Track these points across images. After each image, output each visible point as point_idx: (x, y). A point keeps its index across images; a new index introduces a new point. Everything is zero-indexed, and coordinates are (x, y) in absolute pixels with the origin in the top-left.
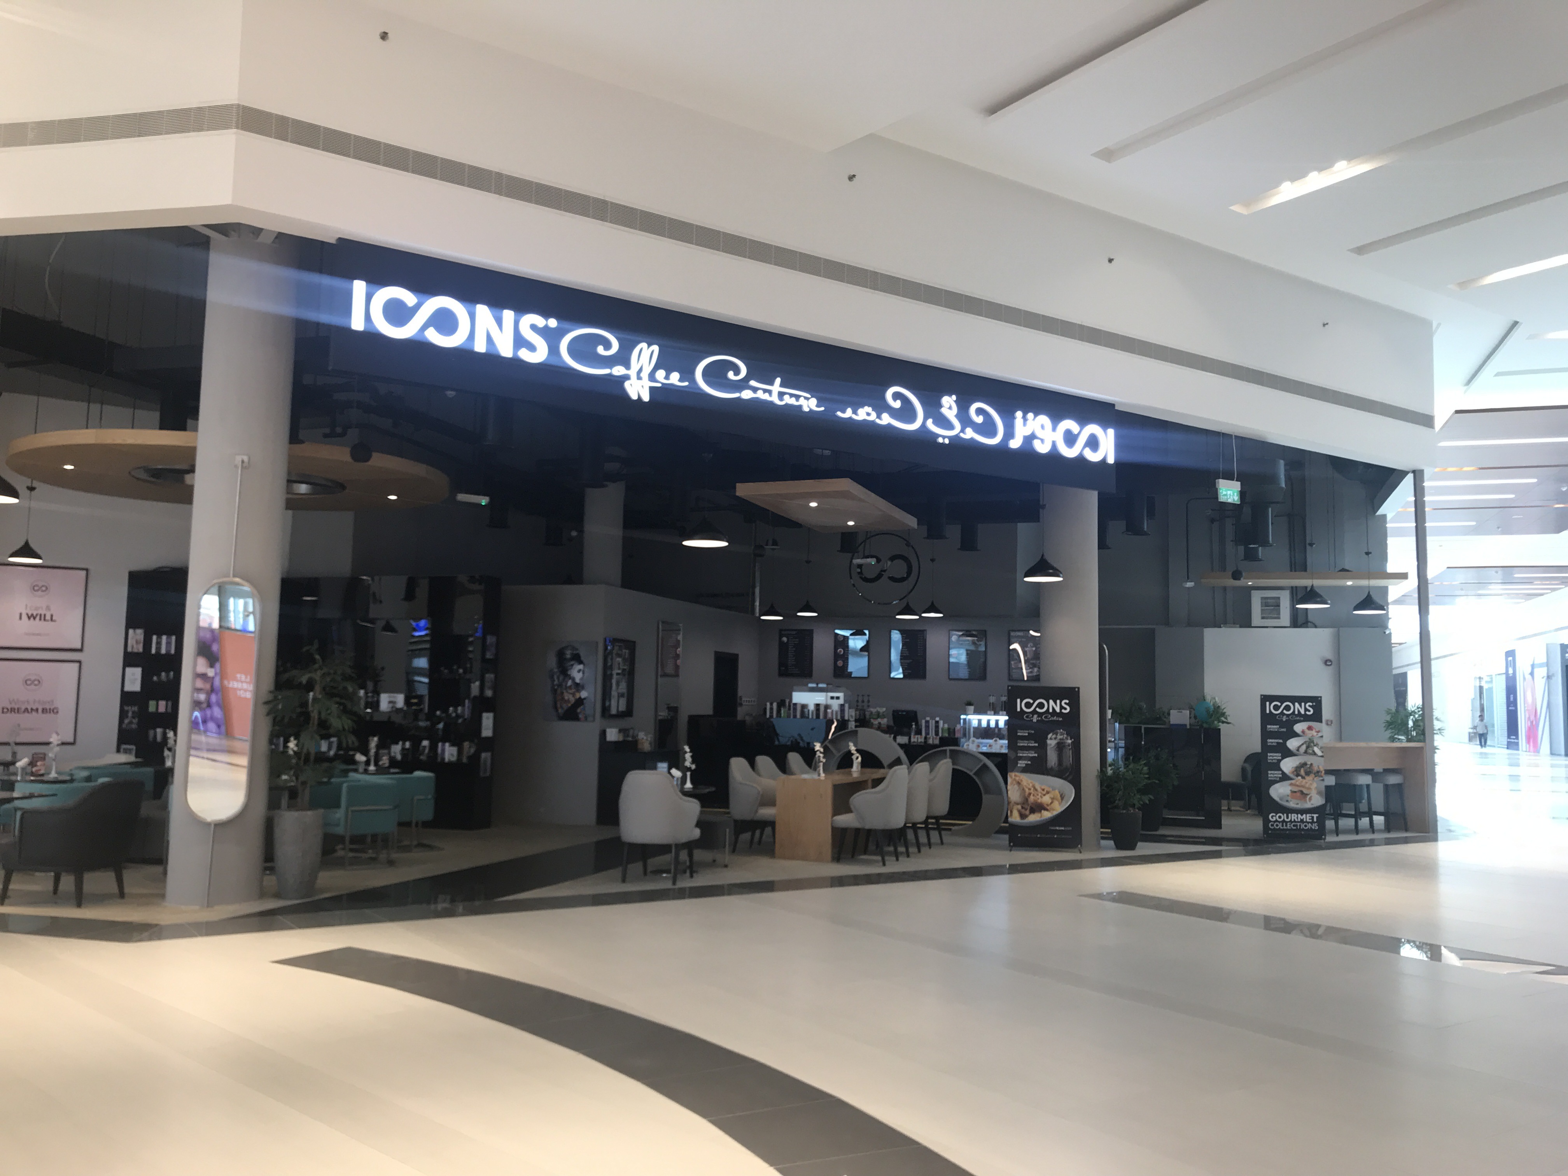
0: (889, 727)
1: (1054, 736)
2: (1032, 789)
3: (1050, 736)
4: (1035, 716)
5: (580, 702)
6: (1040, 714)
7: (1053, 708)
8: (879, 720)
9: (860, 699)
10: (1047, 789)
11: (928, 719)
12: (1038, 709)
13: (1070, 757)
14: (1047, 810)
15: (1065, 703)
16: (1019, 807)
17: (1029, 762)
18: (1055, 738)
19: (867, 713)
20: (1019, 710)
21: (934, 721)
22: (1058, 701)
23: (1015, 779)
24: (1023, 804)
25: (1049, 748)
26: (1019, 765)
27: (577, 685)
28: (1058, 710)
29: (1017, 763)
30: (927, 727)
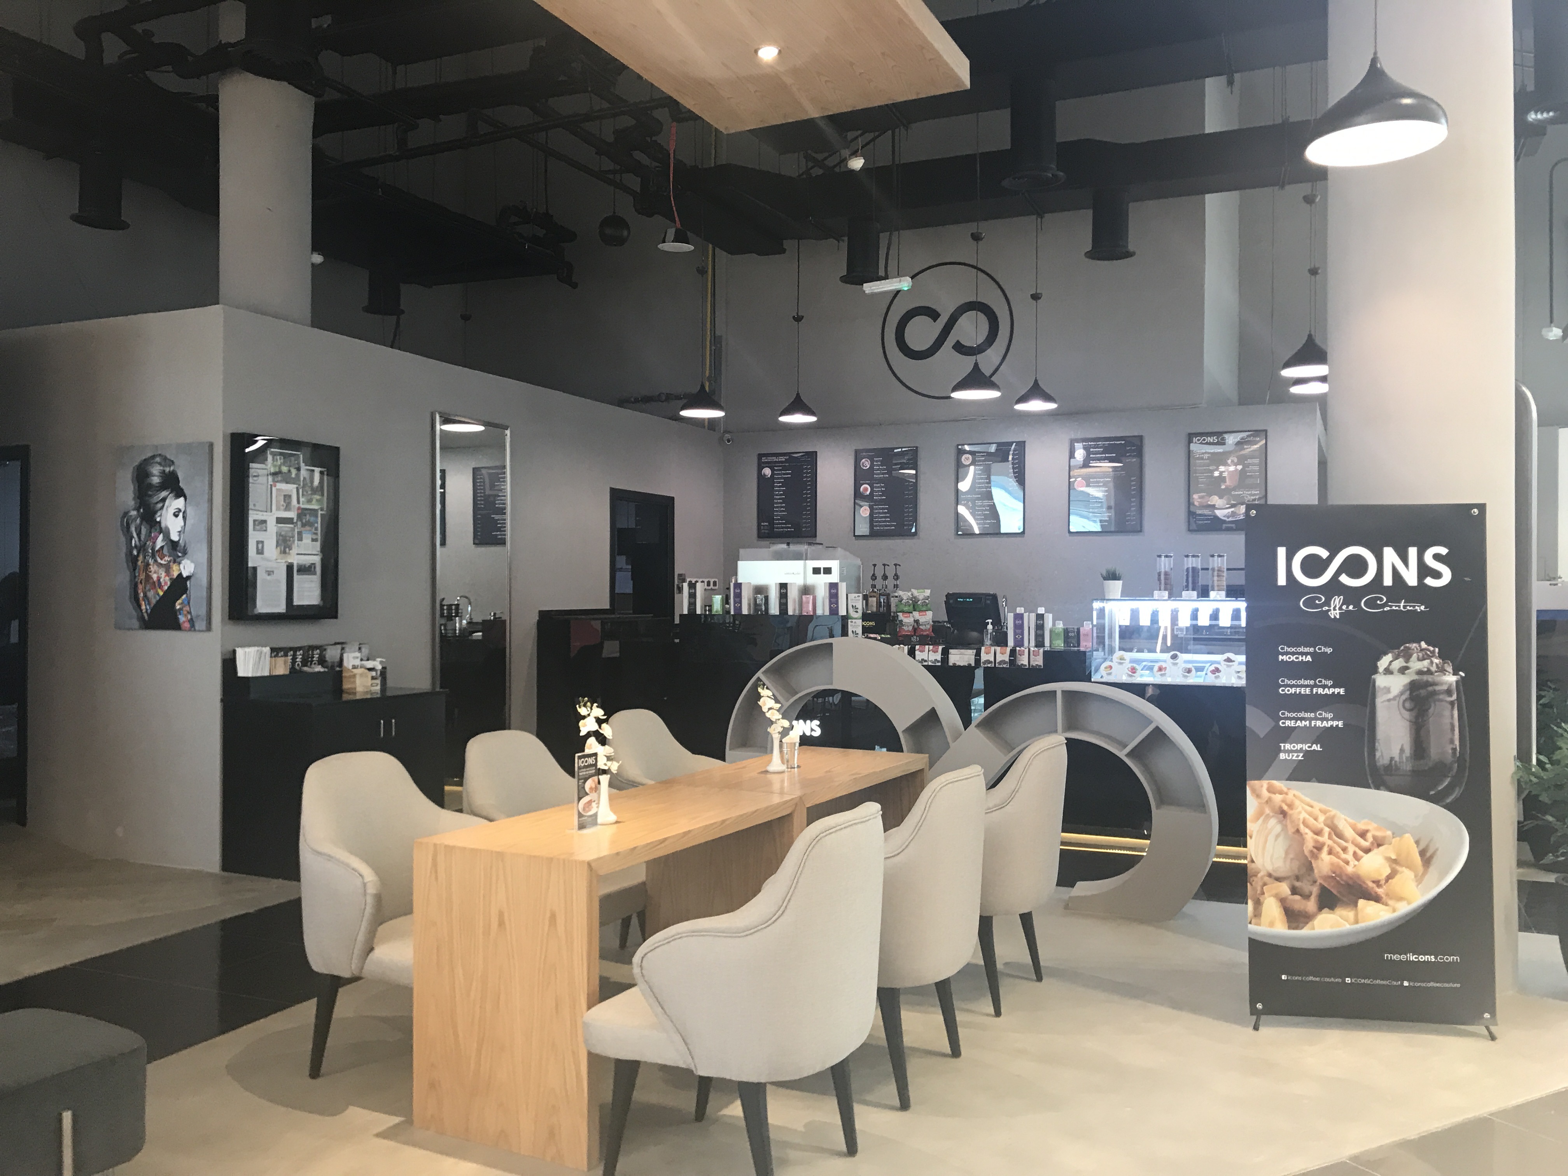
0: (937, 626)
1: (1399, 663)
2: (1327, 830)
3: (1384, 662)
4: (1337, 601)
5: (180, 585)
6: (1352, 594)
7: (1395, 572)
8: (916, 615)
9: (879, 574)
10: (1375, 830)
11: (1020, 610)
12: (1344, 579)
13: (1453, 730)
14: (1377, 899)
15: (1437, 557)
16: (1284, 888)
17: (1316, 747)
18: (1403, 670)
19: (893, 602)
20: (1282, 581)
21: (1033, 616)
22: (1413, 552)
23: (1269, 801)
24: (1298, 878)
25: (1380, 701)
26: (1282, 756)
27: (174, 545)
28: (1411, 578)
29: (1279, 750)
30: (1019, 628)
